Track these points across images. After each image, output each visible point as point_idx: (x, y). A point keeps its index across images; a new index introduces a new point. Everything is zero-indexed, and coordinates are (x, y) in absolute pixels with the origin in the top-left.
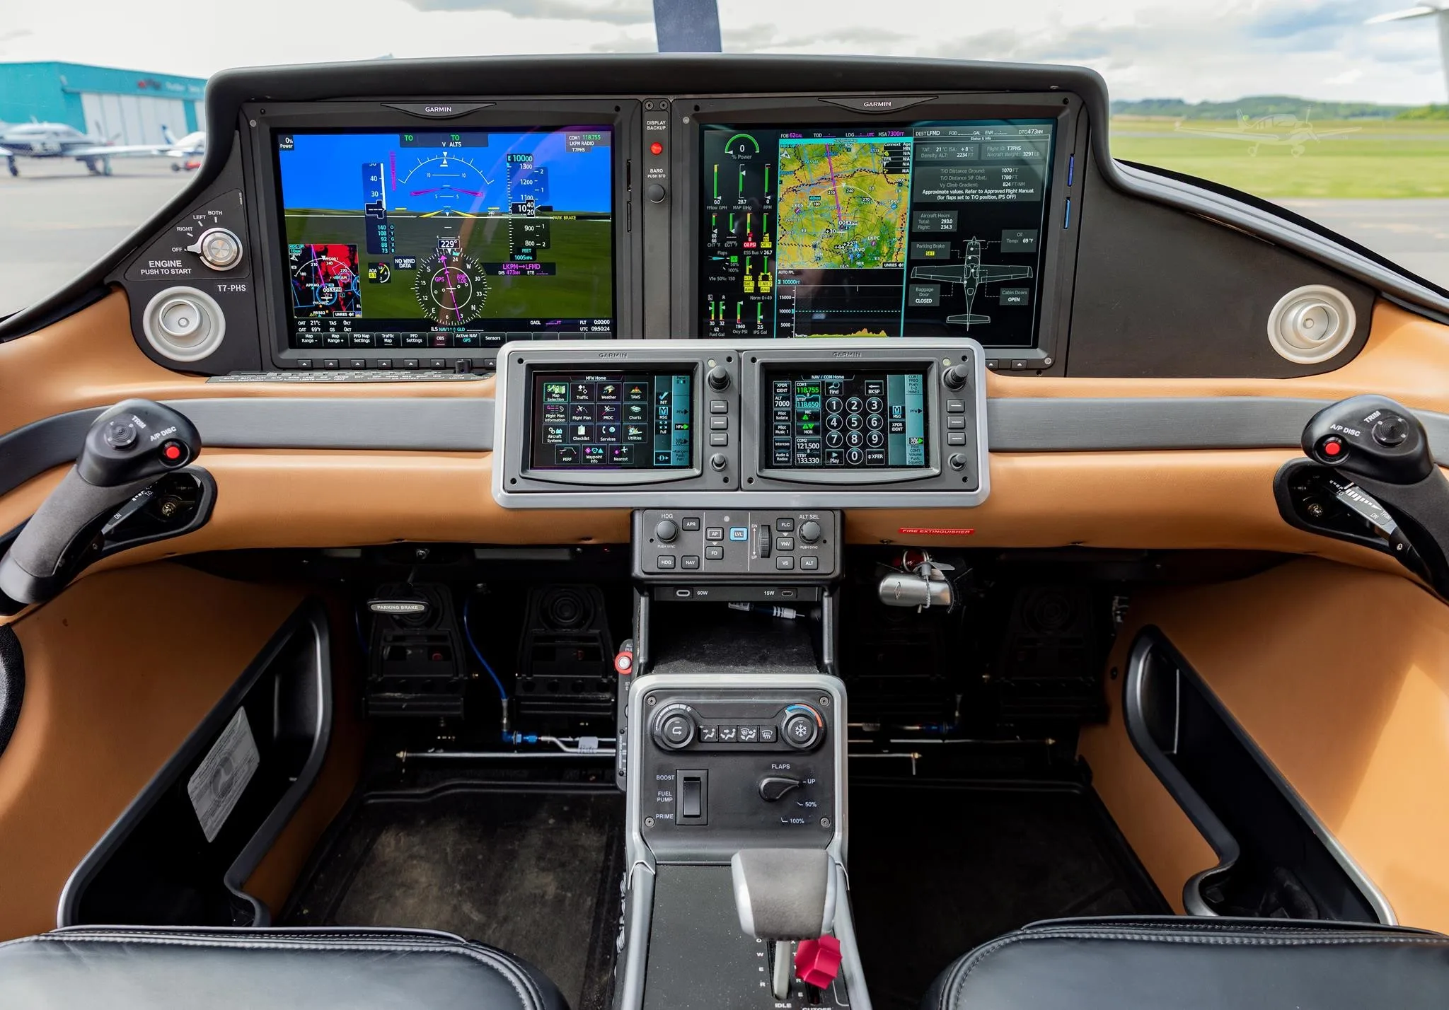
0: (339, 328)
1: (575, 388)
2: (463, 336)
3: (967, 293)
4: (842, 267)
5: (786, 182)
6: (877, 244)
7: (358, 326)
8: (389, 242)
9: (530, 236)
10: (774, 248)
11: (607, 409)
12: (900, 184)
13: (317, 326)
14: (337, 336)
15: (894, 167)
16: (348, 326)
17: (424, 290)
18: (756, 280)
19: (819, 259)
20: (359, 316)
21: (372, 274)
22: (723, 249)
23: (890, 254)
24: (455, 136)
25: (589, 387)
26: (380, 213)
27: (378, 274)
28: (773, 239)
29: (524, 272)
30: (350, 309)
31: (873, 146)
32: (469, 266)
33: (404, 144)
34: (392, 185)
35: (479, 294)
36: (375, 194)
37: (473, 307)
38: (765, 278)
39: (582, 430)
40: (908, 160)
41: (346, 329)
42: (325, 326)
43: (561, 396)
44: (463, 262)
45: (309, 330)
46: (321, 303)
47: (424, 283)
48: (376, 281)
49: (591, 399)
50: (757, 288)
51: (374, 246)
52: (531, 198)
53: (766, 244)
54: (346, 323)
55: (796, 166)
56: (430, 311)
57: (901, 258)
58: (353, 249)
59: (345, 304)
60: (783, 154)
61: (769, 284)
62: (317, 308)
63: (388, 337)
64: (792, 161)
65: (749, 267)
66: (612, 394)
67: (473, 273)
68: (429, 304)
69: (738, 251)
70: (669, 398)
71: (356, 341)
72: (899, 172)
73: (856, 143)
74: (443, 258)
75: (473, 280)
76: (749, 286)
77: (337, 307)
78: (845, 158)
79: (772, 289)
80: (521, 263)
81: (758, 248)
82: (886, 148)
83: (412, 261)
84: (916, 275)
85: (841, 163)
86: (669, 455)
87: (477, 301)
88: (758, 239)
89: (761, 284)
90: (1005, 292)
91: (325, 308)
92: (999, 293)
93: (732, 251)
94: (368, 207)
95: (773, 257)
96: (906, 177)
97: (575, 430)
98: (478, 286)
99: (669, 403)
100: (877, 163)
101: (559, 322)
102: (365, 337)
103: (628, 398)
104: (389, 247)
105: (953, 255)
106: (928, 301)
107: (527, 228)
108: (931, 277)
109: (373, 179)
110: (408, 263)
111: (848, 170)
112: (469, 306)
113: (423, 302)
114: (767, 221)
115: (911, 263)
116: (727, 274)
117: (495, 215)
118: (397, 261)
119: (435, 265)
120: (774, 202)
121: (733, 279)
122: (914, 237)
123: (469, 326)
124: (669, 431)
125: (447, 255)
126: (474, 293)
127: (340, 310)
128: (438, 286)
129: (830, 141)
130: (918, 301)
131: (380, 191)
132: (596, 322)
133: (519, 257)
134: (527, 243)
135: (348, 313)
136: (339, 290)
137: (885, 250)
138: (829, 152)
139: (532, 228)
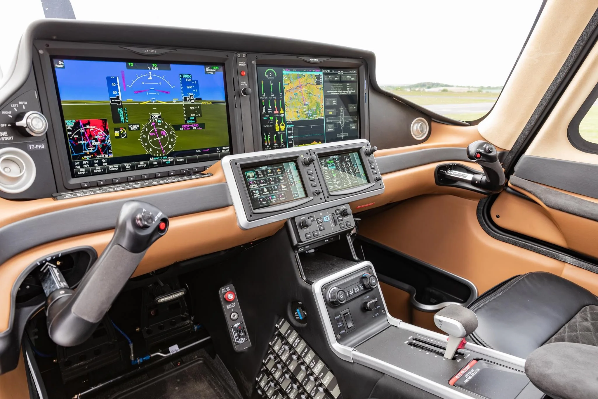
0: (100, 163)
1: (257, 172)
2: (166, 160)
3: (341, 126)
4: (306, 119)
5: (286, 88)
6: (316, 110)
7: (110, 161)
8: (124, 116)
9: (193, 111)
10: (284, 113)
11: (271, 179)
12: (320, 89)
13: (87, 164)
14: (99, 168)
15: (318, 83)
16: (105, 162)
17: (145, 140)
18: (279, 125)
19: (299, 117)
20: (111, 156)
21: (117, 134)
22: (267, 114)
23: (320, 114)
24: (155, 65)
25: (262, 171)
26: (119, 103)
27: (120, 134)
28: (284, 110)
29: (191, 128)
30: (105, 153)
31: (311, 75)
32: (166, 127)
33: (128, 67)
34: (124, 88)
35: (172, 140)
36: (115, 92)
37: (170, 146)
38: (283, 125)
39: (265, 190)
40: (322, 80)
41: (104, 164)
42: (91, 164)
43: (253, 177)
44: (163, 125)
45: (82, 167)
46: (88, 152)
47: (145, 136)
48: (119, 137)
49: (264, 176)
50: (280, 129)
51: (116, 119)
52: (192, 94)
53: (282, 112)
54: (104, 161)
55: (288, 82)
56: (149, 150)
57: (322, 116)
58: (104, 121)
59: (102, 151)
60: (285, 78)
61: (284, 127)
62: (86, 154)
63: (128, 165)
64: (287, 80)
65: (277, 121)
66: (271, 173)
67: (168, 130)
68: (148, 147)
69: (273, 115)
70: (290, 171)
71: (110, 169)
72: (319, 84)
73: (306, 73)
74: (154, 124)
75: (169, 133)
76: (277, 129)
77: (98, 152)
78: (304, 79)
79: (285, 129)
80: (190, 124)
81: (279, 113)
82: (315, 76)
83: (138, 126)
84: (327, 121)
85: (302, 80)
86: (297, 194)
87: (171, 143)
88: (279, 110)
89: (281, 127)
90: (351, 125)
91: (90, 154)
92: (349, 126)
93: (270, 115)
94: (111, 99)
95: (284, 117)
96: (321, 86)
97: (263, 190)
98: (172, 136)
99: (291, 173)
100: (313, 81)
101: (208, 150)
102: (115, 167)
103: (277, 174)
104: (125, 119)
105: (337, 113)
106: (331, 130)
107: (192, 108)
108: (332, 121)
109: (113, 85)
110: (136, 127)
111: (305, 84)
112: (168, 146)
113: (145, 146)
114: (281, 104)
115: (326, 116)
116: (269, 124)
117: (177, 102)
118: (130, 126)
119: (149, 127)
120: (283, 95)
121: (272, 126)
122: (326, 107)
123: (168, 156)
124: (295, 185)
125: (155, 122)
126: (170, 140)
127: (100, 154)
128: (152, 137)
129: (299, 73)
130: (329, 130)
131: (118, 91)
132: (223, 148)
133: (189, 122)
134: (192, 115)
135: (105, 155)
136: (98, 143)
137: (318, 112)
138: (299, 77)
139: (193, 108)
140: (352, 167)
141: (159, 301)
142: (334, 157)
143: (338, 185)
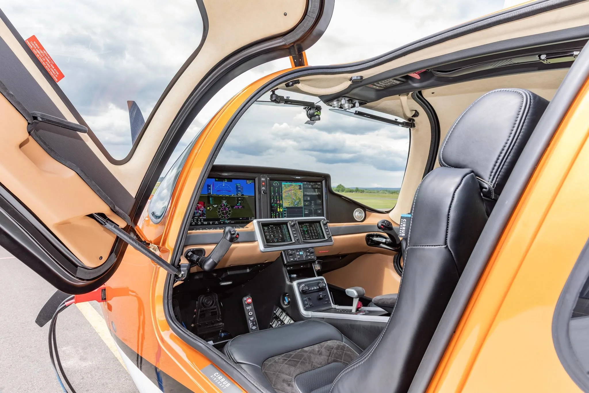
0: (201, 221)
1: (269, 228)
2: (227, 222)
3: (313, 211)
4: (293, 206)
5: (284, 191)
6: (299, 202)
7: (205, 220)
8: (212, 201)
9: (240, 200)
10: (282, 203)
11: (275, 231)
12: (301, 191)
13: (196, 220)
14: (200, 223)
15: (300, 189)
16: (202, 220)
17: (219, 212)
18: (280, 209)
19: (290, 205)
20: (205, 218)
21: (208, 208)
22: (274, 203)
23: (301, 204)
24: (226, 180)
25: (271, 227)
26: (210, 195)
27: (210, 208)
28: (282, 201)
29: (239, 208)
30: (203, 216)
31: (297, 185)
32: (228, 207)
33: (216, 181)
34: (213, 189)
35: (230, 212)
36: (210, 191)
37: (229, 215)
38: (281, 209)
39: (272, 236)
40: (302, 187)
41: (202, 221)
42: (197, 220)
43: (267, 229)
44: (227, 206)
45: (194, 222)
46: (197, 215)
47: (219, 210)
48: (209, 210)
49: (272, 230)
50: (280, 210)
51: (209, 202)
52: (240, 192)
53: (281, 202)
54: (202, 219)
55: (285, 188)
56: (220, 216)
57: (302, 205)
58: (204, 203)
59: (202, 215)
60: (283, 186)
61: (282, 210)
62: (196, 216)
63: (211, 223)
64: (284, 187)
65: (278, 206)
66: (275, 228)
67: (229, 208)
68: (220, 215)
69: (276, 203)
70: (284, 229)
71: (204, 224)
72: (301, 189)
73: (294, 184)
74: (223, 205)
75: (229, 209)
76: (279, 210)
77: (200, 216)
78: (293, 186)
79: (282, 211)
80: (238, 206)
81: (280, 203)
82: (299, 185)
83: (217, 205)
84: (305, 208)
85: (292, 187)
86: (287, 239)
87: (229, 214)
88: (280, 201)
89: (281, 210)
90: (318, 211)
91: (198, 216)
92: (317, 211)
93: (275, 203)
94: (208, 194)
95: (282, 205)
96: (302, 190)
97: (271, 235)
98: (230, 211)
99: (284, 230)
100: (298, 188)
101: (245, 218)
102: (206, 223)
103: (278, 229)
104: (212, 202)
105: (310, 204)
106: (307, 212)
107: (239, 199)
108: (307, 208)
109: (209, 188)
110: (216, 206)
111: (293, 189)
112: (228, 215)
113: (219, 214)
114: (281, 198)
115: (304, 205)
116: (275, 208)
117: (234, 195)
118: (214, 205)
119: (221, 206)
120: (282, 194)
121: (276, 209)
122: (304, 201)
123: (228, 220)
124: (286, 235)
125: (224, 204)
126: (229, 212)
127: (201, 217)
128: (222, 211)
129: (290, 184)
130: (306, 212)
131: (211, 190)
132: (252, 218)
133: (238, 205)
134: (239, 202)
136: (201, 212)
137: (300, 203)
138: (291, 185)
139: (240, 199)
140: (316, 230)
141: (221, 284)
142: (306, 224)
143: (308, 238)
